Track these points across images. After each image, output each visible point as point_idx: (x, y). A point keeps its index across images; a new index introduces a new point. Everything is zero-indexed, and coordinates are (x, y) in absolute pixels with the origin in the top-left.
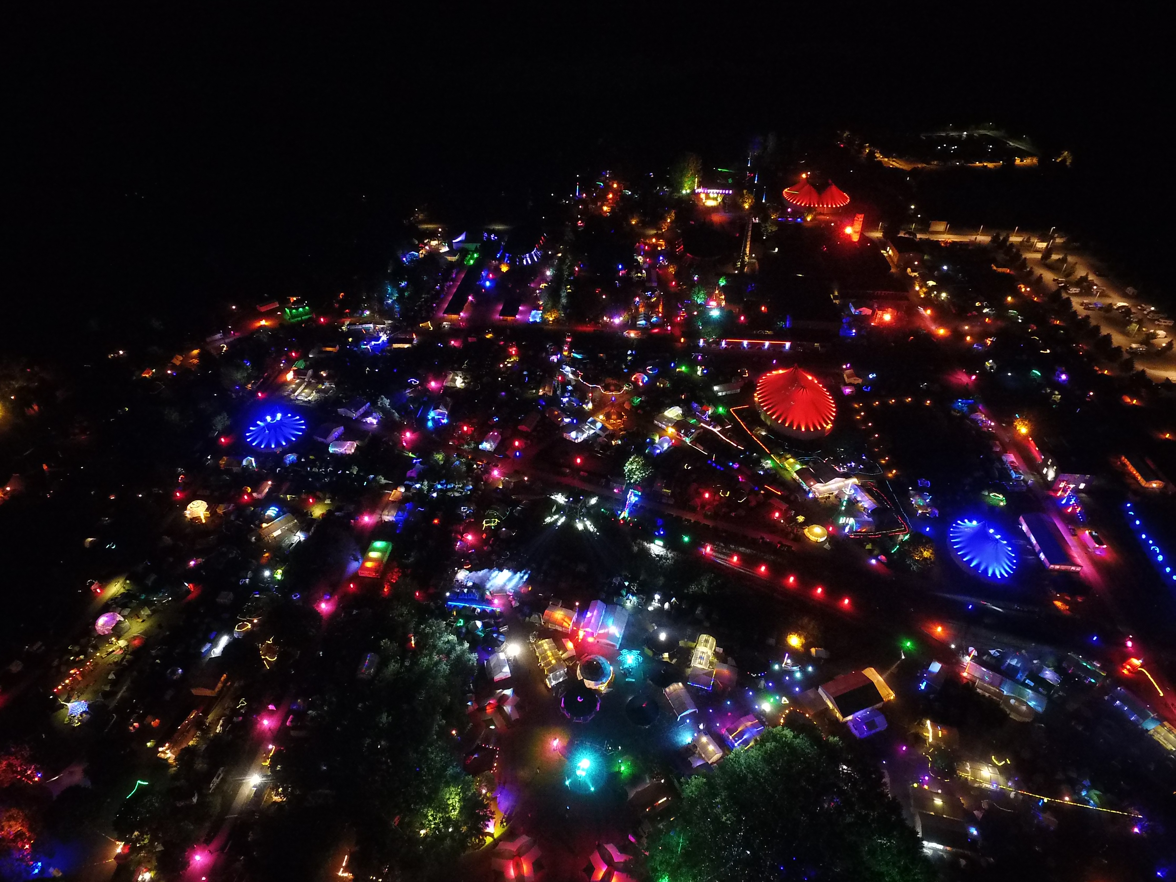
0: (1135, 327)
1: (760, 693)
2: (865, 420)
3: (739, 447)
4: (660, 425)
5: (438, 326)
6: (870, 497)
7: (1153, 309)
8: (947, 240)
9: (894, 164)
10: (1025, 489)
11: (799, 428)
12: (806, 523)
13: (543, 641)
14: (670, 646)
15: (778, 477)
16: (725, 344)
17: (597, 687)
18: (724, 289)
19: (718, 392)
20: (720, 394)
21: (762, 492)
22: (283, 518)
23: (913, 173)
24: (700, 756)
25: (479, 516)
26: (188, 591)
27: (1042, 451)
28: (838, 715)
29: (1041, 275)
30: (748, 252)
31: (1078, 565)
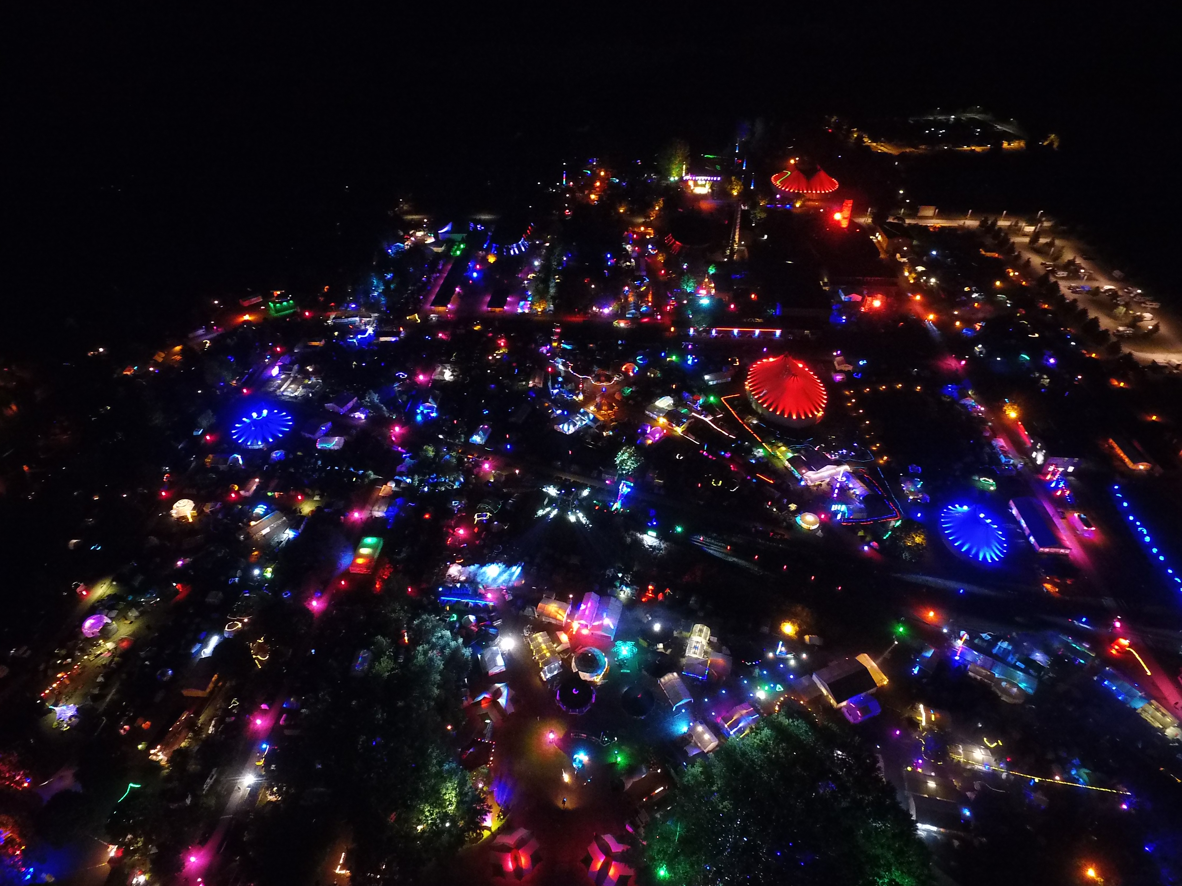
0: (1122, 310)
1: (754, 681)
2: (856, 407)
3: (730, 436)
4: (651, 415)
5: (425, 318)
6: (862, 485)
7: (1139, 291)
8: (935, 225)
9: (883, 148)
10: (1014, 473)
11: (790, 416)
12: (799, 511)
13: (538, 634)
14: (665, 637)
15: (770, 465)
16: (716, 333)
17: (592, 679)
18: (713, 277)
19: (709, 381)
20: (711, 383)
21: (754, 481)
22: (272, 515)
23: (902, 157)
24: (696, 746)
25: (471, 509)
26: (177, 592)
27: (1031, 435)
28: (832, 701)
29: (1029, 258)
30: (737, 240)
31: (1066, 548)
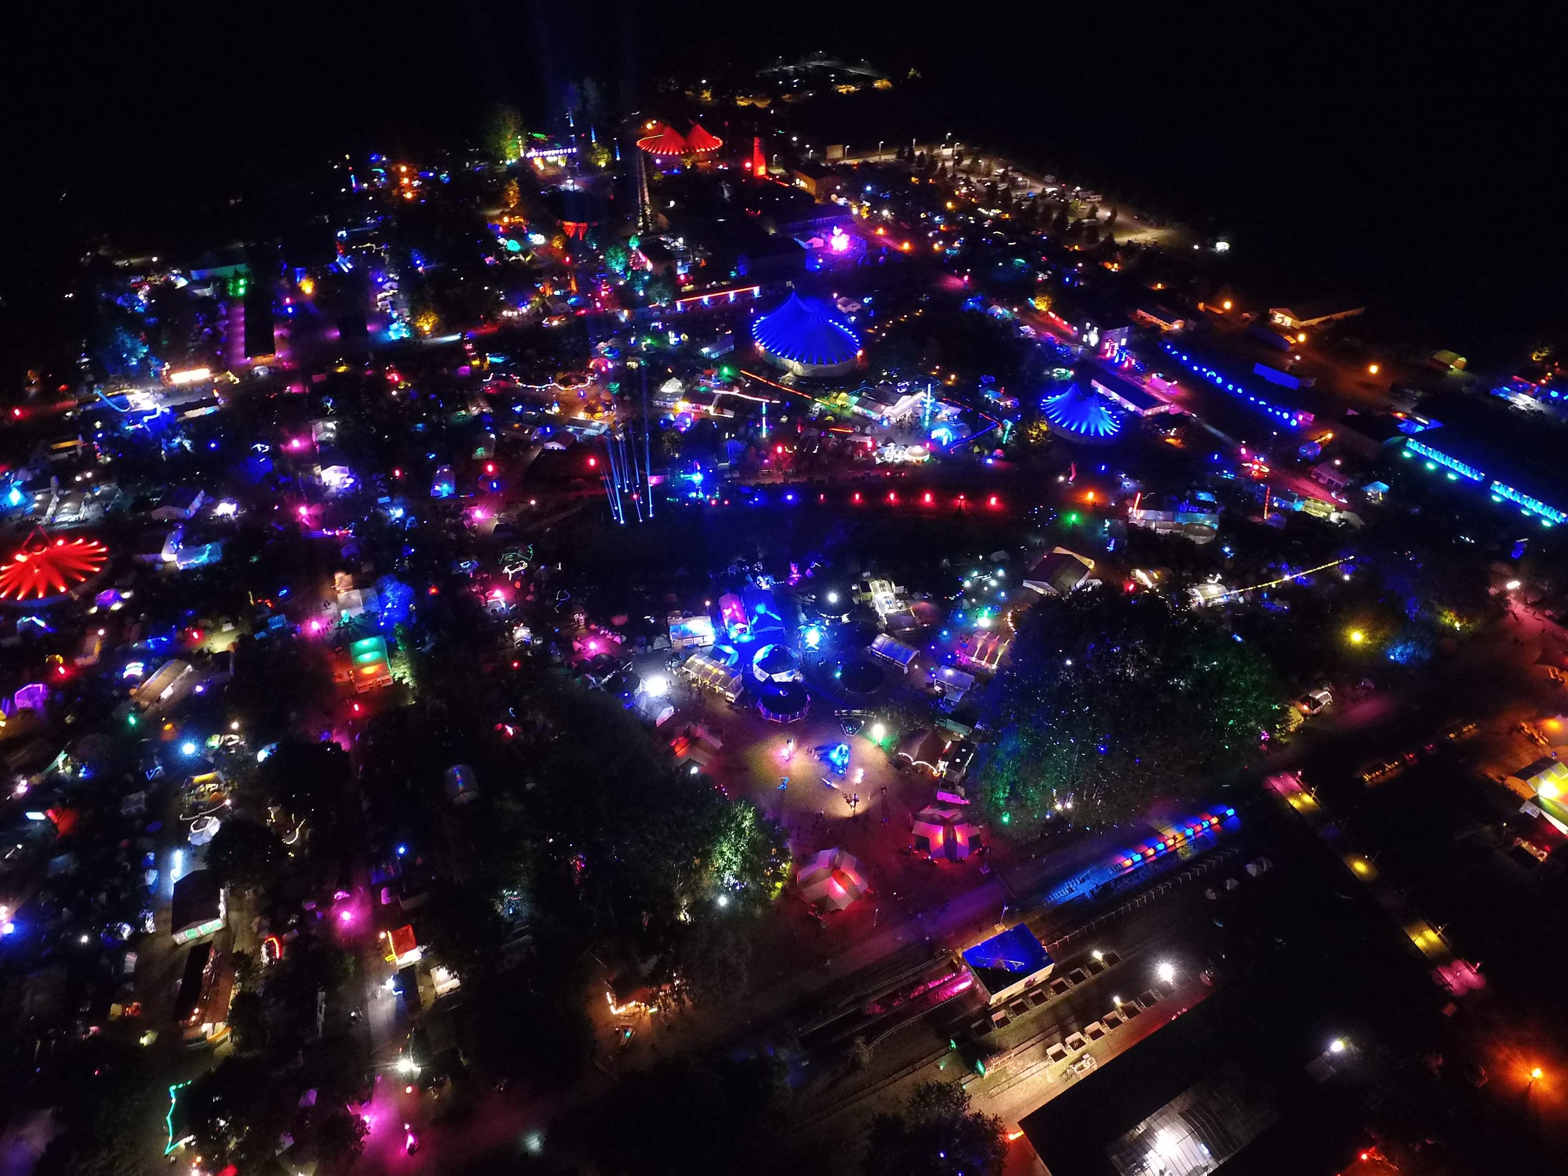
1: (969, 612)
3: (773, 402)
4: (662, 405)
5: (245, 375)
6: (948, 406)
7: (1078, 188)
8: (853, 163)
10: (1079, 359)
13: (690, 659)
14: (846, 605)
16: (682, 306)
19: (710, 354)
20: (713, 356)
21: (833, 436)
22: (161, 669)
25: (492, 565)
27: (1073, 321)
31: (1165, 405)
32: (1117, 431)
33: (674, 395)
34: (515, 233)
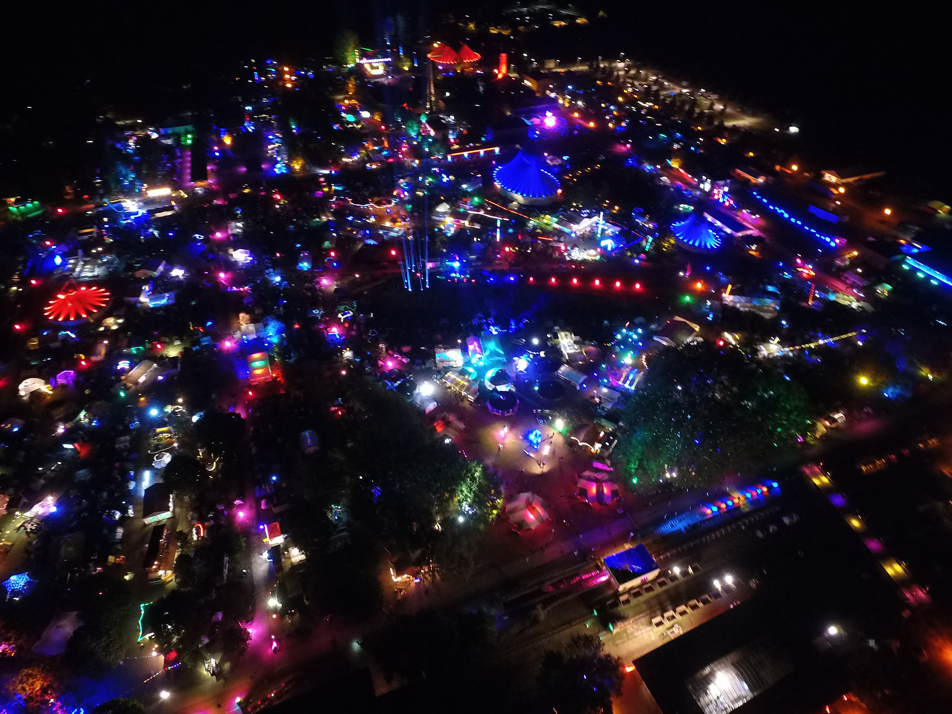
1: (619, 354)
4: (437, 219)
5: (191, 192)
6: (612, 226)
8: (561, 71)
10: (698, 199)
15: (544, 230)
16: (451, 158)
17: (507, 389)
19: (467, 188)
20: (469, 190)
21: (539, 242)
22: (139, 366)
25: (332, 313)
27: (695, 175)
31: (750, 230)
32: (719, 246)
33: (444, 213)
34: (352, 110)
